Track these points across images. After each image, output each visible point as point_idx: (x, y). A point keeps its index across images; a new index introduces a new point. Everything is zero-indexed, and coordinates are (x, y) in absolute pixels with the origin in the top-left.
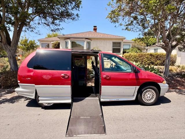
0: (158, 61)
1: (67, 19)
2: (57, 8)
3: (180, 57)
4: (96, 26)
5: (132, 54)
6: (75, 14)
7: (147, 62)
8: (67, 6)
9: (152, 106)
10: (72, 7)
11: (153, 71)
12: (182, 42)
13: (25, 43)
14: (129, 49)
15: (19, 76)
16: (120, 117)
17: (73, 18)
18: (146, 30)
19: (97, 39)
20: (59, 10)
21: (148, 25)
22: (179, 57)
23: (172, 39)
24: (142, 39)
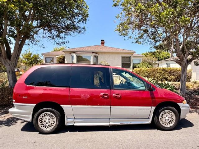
0: (172, 77)
1: (73, 32)
2: (63, 21)
3: (196, 72)
4: (104, 40)
5: (143, 69)
6: (82, 27)
7: (159, 77)
8: (73, 19)
9: (172, 131)
10: (79, 20)
11: (168, 88)
12: (197, 56)
13: (28, 57)
14: (139, 64)
15: (14, 93)
16: (133, 146)
17: (80, 31)
18: (158, 44)
19: (105, 53)
20: (65, 23)
21: (159, 38)
22: (194, 73)
23: (187, 53)
24: (154, 53)
